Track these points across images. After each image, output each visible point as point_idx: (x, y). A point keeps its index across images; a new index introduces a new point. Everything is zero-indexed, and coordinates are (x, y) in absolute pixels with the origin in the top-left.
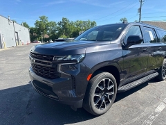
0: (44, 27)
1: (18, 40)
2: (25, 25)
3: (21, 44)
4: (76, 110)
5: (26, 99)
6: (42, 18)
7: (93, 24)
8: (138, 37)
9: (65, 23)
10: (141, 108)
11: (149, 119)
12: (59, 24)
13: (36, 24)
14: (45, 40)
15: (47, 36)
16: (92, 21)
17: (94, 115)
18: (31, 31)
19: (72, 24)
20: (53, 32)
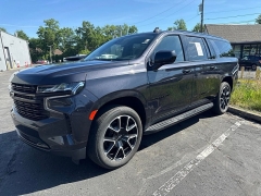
0: (54, 37)
1: (9, 59)
2: (21, 35)
3: (15, 66)
4: (78, 163)
5: (10, 152)
6: (49, 23)
7: (132, 30)
8: (169, 53)
9: (88, 30)
10: (178, 154)
11: (184, 170)
12: (78, 32)
13: (40, 32)
14: (56, 59)
15: (58, 52)
16: (130, 26)
17: (106, 169)
18: (32, 45)
19: (98, 31)
20: (68, 45)
